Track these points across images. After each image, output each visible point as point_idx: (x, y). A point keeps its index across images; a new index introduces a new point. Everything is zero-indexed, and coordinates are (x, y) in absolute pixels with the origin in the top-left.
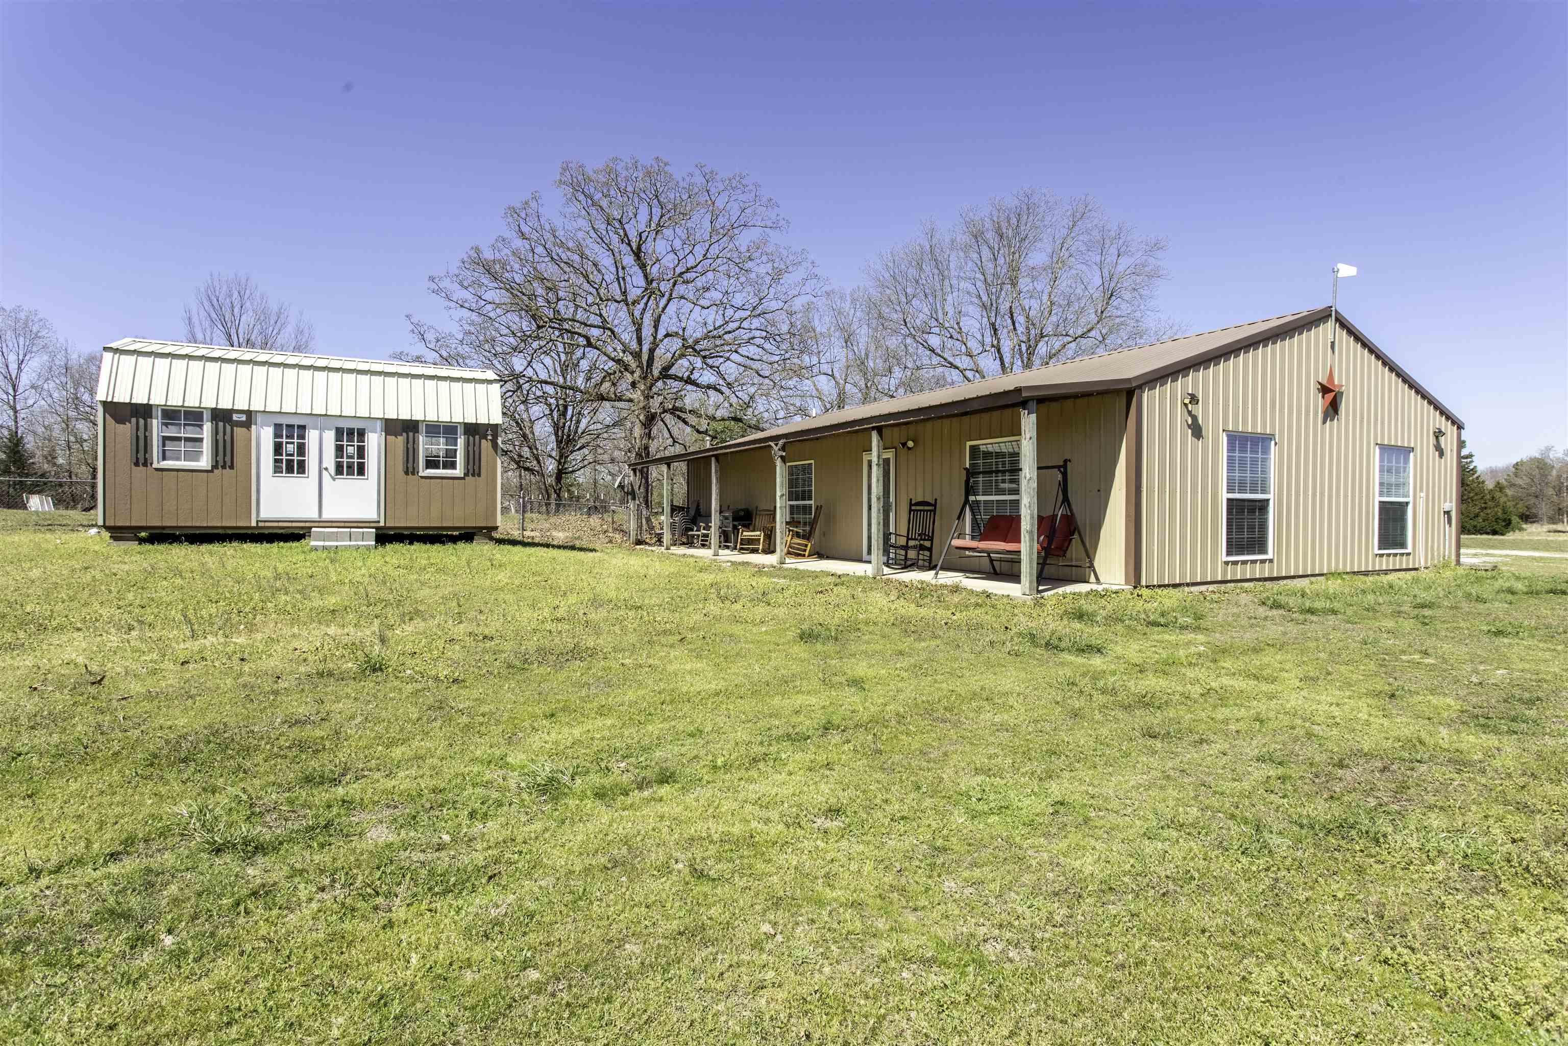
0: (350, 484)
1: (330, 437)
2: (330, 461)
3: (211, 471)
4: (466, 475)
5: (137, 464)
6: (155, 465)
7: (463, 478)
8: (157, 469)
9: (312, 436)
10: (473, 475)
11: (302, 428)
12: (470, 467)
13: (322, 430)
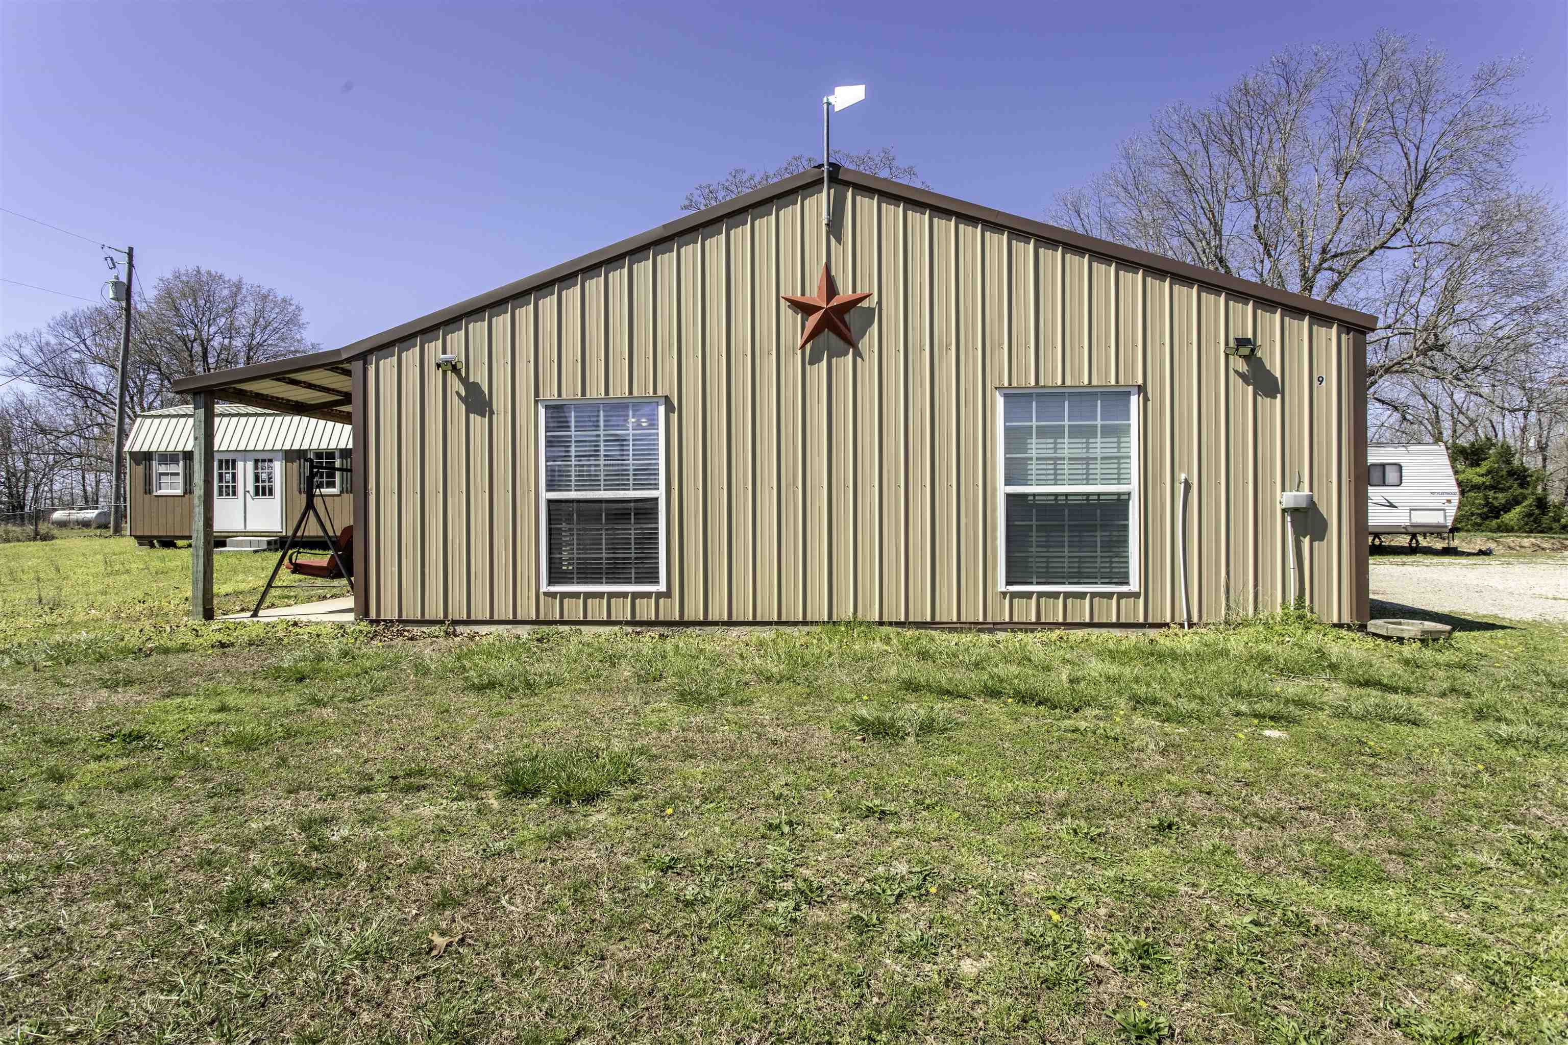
0: (263, 502)
1: (250, 465)
2: (251, 487)
3: (183, 496)
4: (342, 492)
5: (146, 493)
6: (155, 494)
7: (339, 495)
8: (156, 496)
9: (240, 465)
10: (347, 492)
11: (234, 462)
12: (344, 486)
13: (245, 461)
